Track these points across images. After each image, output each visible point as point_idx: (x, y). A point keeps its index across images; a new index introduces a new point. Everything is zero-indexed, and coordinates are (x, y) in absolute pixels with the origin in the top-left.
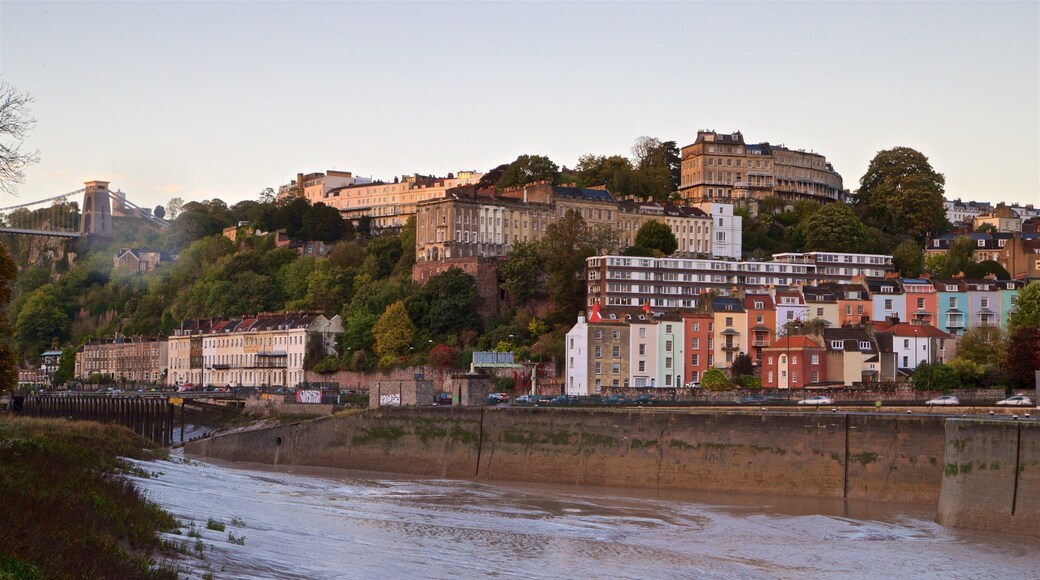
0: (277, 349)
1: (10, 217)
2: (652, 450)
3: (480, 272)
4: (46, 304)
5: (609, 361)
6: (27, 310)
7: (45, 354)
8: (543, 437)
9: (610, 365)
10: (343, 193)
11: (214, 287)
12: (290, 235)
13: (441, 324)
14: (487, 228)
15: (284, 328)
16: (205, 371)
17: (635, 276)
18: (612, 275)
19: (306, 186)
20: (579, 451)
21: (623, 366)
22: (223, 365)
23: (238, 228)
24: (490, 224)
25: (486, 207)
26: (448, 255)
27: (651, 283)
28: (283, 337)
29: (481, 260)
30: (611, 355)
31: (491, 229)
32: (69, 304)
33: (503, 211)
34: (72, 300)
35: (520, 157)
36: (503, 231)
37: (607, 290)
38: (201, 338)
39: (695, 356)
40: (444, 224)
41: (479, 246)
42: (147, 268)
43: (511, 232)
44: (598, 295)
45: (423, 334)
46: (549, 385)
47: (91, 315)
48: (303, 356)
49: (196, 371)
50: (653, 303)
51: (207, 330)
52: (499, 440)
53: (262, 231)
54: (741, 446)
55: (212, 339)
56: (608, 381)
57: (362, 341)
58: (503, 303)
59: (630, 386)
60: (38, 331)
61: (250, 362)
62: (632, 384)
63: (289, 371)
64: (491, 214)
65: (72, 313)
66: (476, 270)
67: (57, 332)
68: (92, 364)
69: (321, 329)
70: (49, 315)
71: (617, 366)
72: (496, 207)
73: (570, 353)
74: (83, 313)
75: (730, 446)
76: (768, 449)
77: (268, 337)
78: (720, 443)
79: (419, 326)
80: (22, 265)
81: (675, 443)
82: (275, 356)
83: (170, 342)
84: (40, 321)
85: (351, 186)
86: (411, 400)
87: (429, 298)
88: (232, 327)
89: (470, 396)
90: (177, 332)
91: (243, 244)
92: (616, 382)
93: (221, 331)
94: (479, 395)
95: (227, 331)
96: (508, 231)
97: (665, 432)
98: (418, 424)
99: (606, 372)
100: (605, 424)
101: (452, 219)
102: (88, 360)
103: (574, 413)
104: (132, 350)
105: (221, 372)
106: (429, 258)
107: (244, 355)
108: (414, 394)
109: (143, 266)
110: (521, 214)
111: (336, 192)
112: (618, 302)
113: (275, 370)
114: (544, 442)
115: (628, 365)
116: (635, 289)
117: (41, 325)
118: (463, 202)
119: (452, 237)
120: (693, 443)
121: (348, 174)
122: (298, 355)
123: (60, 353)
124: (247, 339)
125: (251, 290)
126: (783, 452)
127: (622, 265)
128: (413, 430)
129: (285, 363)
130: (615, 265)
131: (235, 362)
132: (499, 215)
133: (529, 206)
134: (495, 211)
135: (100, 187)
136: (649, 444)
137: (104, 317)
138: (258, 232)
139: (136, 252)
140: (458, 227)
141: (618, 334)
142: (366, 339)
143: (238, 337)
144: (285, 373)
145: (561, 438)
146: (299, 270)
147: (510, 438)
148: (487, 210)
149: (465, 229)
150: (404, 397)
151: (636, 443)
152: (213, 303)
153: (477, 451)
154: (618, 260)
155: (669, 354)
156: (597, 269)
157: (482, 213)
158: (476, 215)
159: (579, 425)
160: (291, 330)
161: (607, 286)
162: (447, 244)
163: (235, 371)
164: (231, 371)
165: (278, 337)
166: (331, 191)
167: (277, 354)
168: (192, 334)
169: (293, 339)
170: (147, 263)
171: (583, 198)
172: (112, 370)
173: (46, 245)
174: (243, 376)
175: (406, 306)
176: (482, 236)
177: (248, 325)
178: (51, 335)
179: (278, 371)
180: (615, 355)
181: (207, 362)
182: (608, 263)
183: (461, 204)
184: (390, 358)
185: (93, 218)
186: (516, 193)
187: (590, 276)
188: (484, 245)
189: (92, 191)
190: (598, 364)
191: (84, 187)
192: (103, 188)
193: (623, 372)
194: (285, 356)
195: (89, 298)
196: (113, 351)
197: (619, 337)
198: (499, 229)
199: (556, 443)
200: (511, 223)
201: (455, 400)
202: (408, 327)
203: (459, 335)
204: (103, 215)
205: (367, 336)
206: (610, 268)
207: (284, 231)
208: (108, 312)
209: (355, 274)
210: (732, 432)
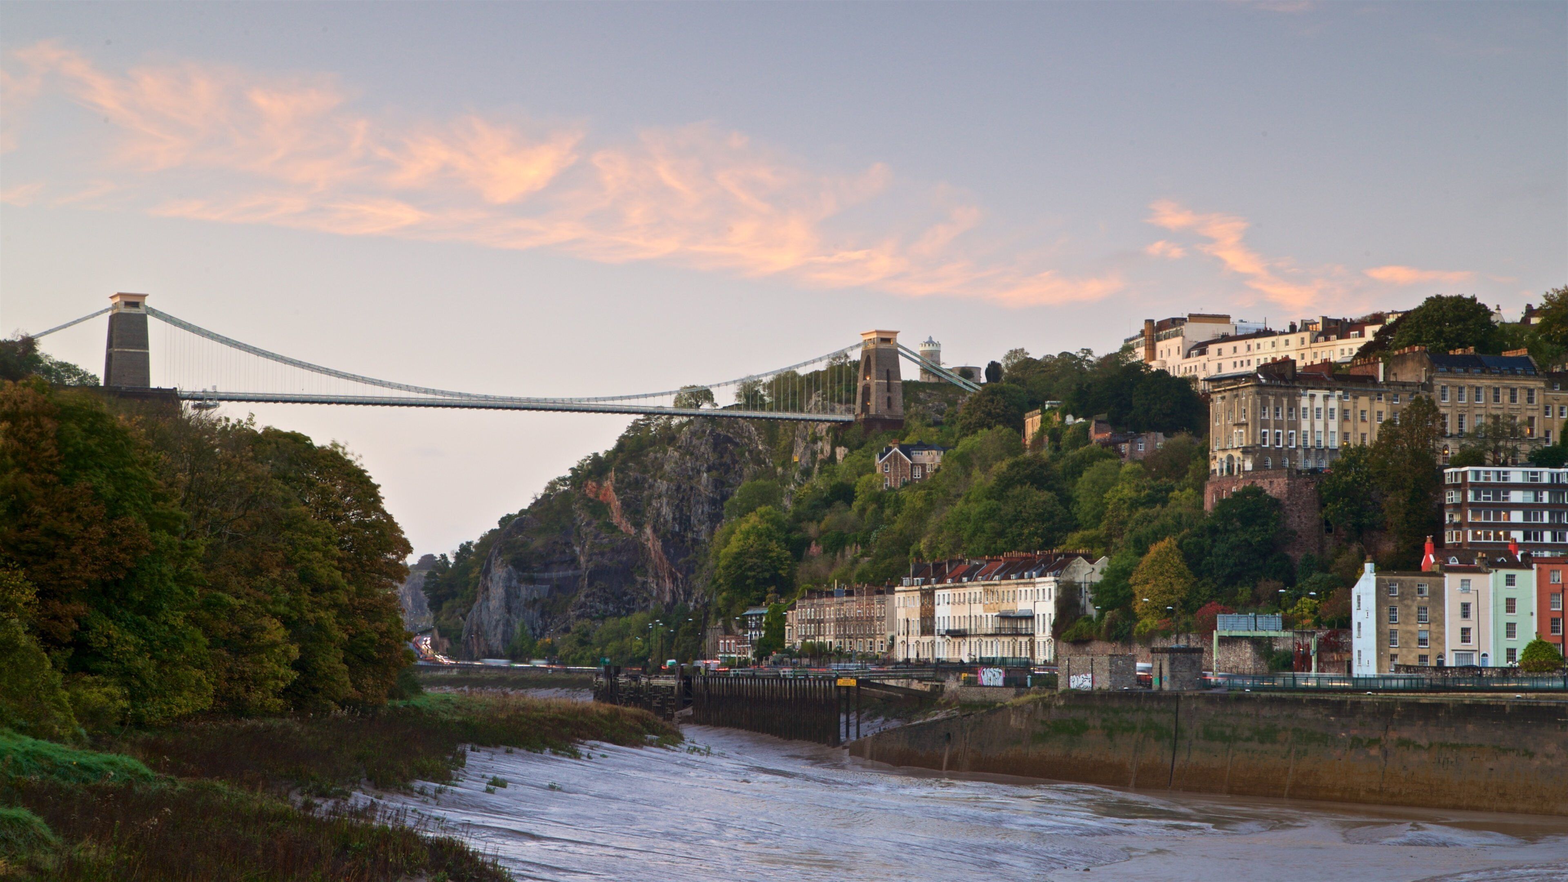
0: (1023, 606)
1: (769, 386)
2: (1374, 752)
3: (1291, 492)
4: (759, 535)
5: (1410, 628)
6: (734, 546)
7: (748, 612)
8: (1247, 733)
9: (1412, 633)
10: (1212, 349)
11: (976, 509)
12: (1115, 423)
13: (1228, 571)
14: (1312, 425)
15: (1031, 577)
16: (938, 639)
17: (1516, 497)
18: (1477, 496)
19: (1159, 340)
20: (1289, 752)
21: (1434, 636)
22: (959, 631)
23: (1043, 412)
24: (1318, 417)
25: (1309, 392)
26: (1249, 465)
27: (1544, 507)
28: (1029, 589)
29: (1294, 474)
30: (1414, 619)
31: (1319, 425)
32: (796, 536)
33: (1340, 397)
34: (800, 530)
35: (1429, 300)
36: (1340, 427)
37: (1470, 520)
38: (933, 590)
39: (1555, 621)
40: (1243, 420)
41: (1300, 452)
42: (924, 474)
43: (1355, 429)
44: (1458, 526)
45: (1204, 585)
46: (1333, 662)
47: (825, 552)
48: (1053, 618)
49: (927, 639)
50: (1547, 537)
51: (941, 580)
52: (1197, 737)
53: (1076, 418)
54: (1480, 746)
55: (946, 592)
56: (1411, 657)
57: (1116, 596)
58: (1329, 539)
59: (1447, 664)
60: (748, 578)
61: (989, 626)
62: (1450, 661)
63: (1037, 640)
64: (1319, 402)
65: (799, 549)
66: (1285, 489)
67: (775, 579)
68: (806, 628)
69: (1079, 578)
70: (764, 553)
71: (1423, 635)
72: (1327, 392)
73: (1357, 617)
74: (814, 549)
75: (1468, 746)
76: (1513, 750)
77: (1012, 588)
78: (1455, 742)
79: (1199, 575)
80: (783, 465)
81: (1404, 743)
82: (1021, 618)
83: (897, 595)
84: (750, 562)
85: (1226, 338)
86: (1104, 682)
87: (1214, 531)
88: (971, 574)
89: (1173, 677)
90: (906, 581)
91: (1047, 438)
92: (1423, 658)
93: (957, 580)
94: (1187, 675)
95: (965, 579)
96: (1349, 427)
97: (1390, 727)
98: (1105, 716)
99: (1406, 645)
100: (1320, 716)
101: (1254, 413)
102: (802, 621)
103: (1282, 701)
104: (853, 607)
105: (957, 640)
106: (1222, 471)
107: (984, 615)
108: (1107, 674)
109: (918, 473)
110: (1372, 400)
111: (1201, 348)
112: (1487, 537)
113: (1020, 639)
114: (1248, 739)
115: (1443, 633)
116: (1517, 517)
117: (751, 569)
118: (1272, 386)
119: (1254, 440)
120: (1424, 742)
121: (1225, 319)
122: (1047, 616)
123: (765, 611)
124: (986, 592)
125: (1025, 515)
126: (1531, 755)
127: (1493, 480)
128: (1098, 723)
129: (1033, 628)
130: (1482, 480)
131: (973, 627)
132: (1333, 403)
133: (1385, 388)
134: (1326, 398)
135: (884, 340)
136: (1373, 742)
137: (843, 556)
138: (1069, 419)
139: (906, 450)
140: (1265, 424)
141: (1426, 589)
142: (1121, 593)
143: (975, 590)
144: (1032, 642)
145: (1267, 735)
146: (1094, 483)
147: (1209, 736)
148: (1312, 396)
149: (1275, 428)
150: (1097, 678)
151: (1356, 743)
152: (974, 534)
153: (1171, 753)
154: (1487, 472)
155: (1510, 618)
156: (1456, 487)
157: (1305, 402)
158: (1293, 405)
159: (1289, 716)
160: (1038, 580)
161: (1470, 513)
162: (1246, 451)
163: (974, 640)
164: (968, 639)
165: (1023, 589)
166: (1194, 348)
167: (1021, 614)
168: (923, 583)
169: (1041, 592)
170: (924, 466)
171: (1483, 372)
172: (829, 638)
173: (814, 433)
174: (983, 647)
175: (1179, 546)
176: (1305, 436)
177: (991, 571)
178: (766, 582)
179: (1024, 640)
180: (1420, 619)
181: (941, 625)
182: (1470, 479)
183: (1269, 390)
184: (1149, 622)
185: (873, 389)
186: (1369, 367)
187: (1447, 497)
188: (1307, 451)
189: (871, 346)
190: (1393, 633)
191: (861, 340)
192: (888, 340)
193: (1434, 645)
194: (1032, 618)
195: (823, 526)
196: (830, 610)
197: (1427, 593)
198: (1334, 425)
199: (1262, 742)
200: (1355, 416)
201: (1156, 683)
202: (1180, 575)
203: (1255, 587)
204: (889, 384)
205: (1123, 588)
206: (1473, 485)
207: (1103, 416)
208: (848, 548)
209: (1172, 489)
210: (1470, 727)
